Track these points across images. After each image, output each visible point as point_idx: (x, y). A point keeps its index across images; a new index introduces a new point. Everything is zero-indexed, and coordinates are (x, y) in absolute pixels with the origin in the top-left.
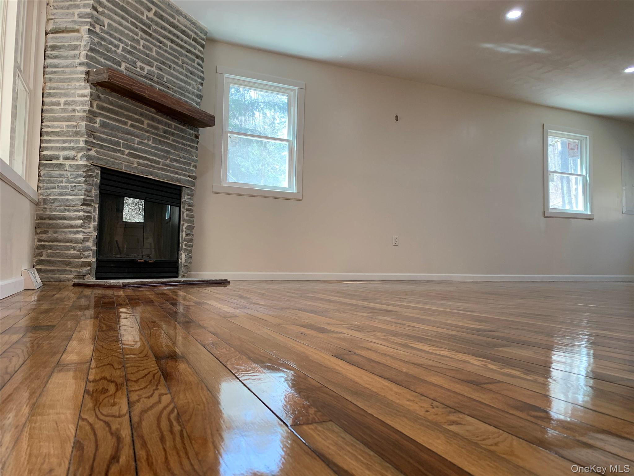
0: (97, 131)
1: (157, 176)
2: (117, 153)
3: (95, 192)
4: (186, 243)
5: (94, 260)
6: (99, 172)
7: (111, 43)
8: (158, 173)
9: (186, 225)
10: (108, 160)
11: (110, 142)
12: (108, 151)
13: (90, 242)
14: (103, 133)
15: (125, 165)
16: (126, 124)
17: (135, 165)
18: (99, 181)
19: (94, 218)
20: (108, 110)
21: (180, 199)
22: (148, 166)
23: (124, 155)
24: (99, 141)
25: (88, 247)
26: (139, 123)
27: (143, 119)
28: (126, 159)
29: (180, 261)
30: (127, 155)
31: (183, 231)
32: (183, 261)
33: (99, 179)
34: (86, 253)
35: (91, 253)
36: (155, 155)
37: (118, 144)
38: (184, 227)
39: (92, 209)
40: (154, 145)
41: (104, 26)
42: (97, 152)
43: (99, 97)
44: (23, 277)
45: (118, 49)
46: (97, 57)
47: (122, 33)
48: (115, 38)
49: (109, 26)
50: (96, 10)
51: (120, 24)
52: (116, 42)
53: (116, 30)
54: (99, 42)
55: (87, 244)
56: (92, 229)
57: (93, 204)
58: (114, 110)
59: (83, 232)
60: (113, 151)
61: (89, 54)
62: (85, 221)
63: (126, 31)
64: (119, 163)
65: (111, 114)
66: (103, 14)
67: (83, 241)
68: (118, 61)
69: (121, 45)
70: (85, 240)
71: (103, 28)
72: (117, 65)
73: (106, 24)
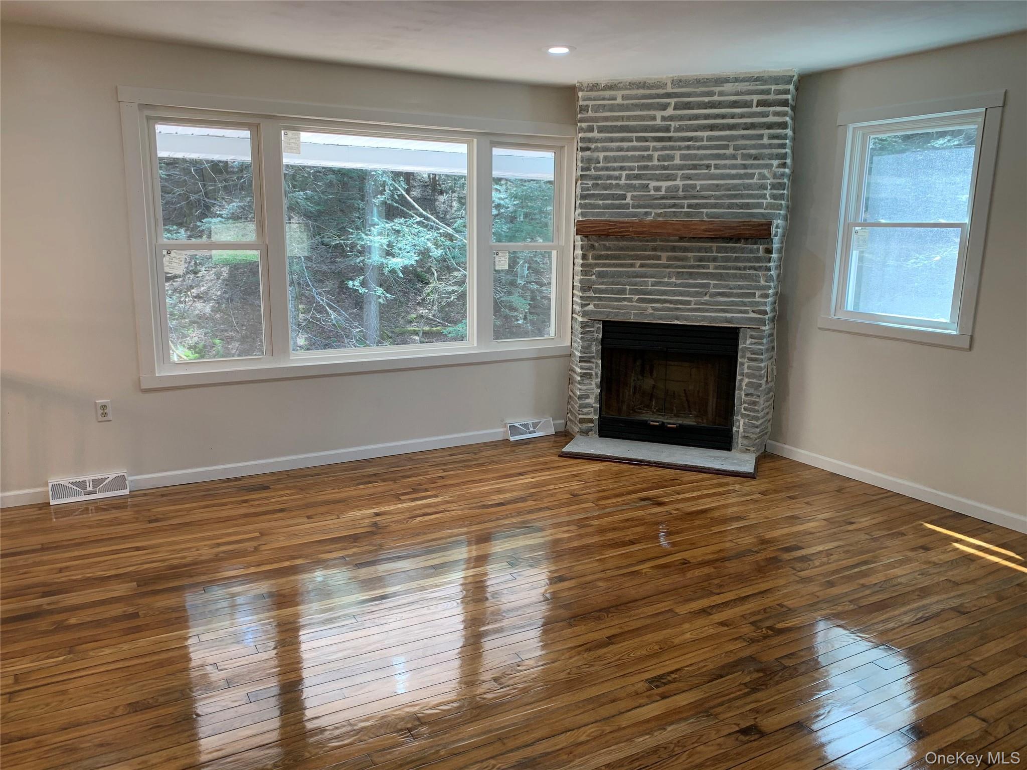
0: (594, 283)
1: (686, 320)
2: (621, 302)
3: (596, 348)
4: (747, 405)
5: (597, 417)
6: (601, 326)
7: (610, 177)
8: (688, 315)
9: (746, 380)
10: (610, 312)
11: (612, 291)
12: (609, 301)
13: (592, 399)
14: (602, 284)
15: (635, 314)
16: (632, 265)
17: (650, 311)
18: (600, 336)
19: (596, 374)
20: (607, 257)
21: (737, 345)
22: (671, 309)
23: (632, 302)
24: (597, 294)
25: (589, 404)
26: (653, 260)
27: (659, 254)
28: (635, 306)
29: (735, 429)
30: (636, 302)
31: (740, 389)
32: (741, 430)
33: (601, 333)
34: (585, 410)
35: (592, 410)
36: (681, 294)
37: (623, 291)
38: (744, 384)
39: (593, 365)
40: (679, 281)
41: (599, 163)
42: (595, 305)
43: (592, 247)
44: (505, 429)
45: (620, 180)
46: (592, 202)
47: (624, 159)
48: (614, 169)
49: (606, 159)
50: (588, 149)
51: (620, 149)
52: (617, 173)
53: (615, 159)
54: (594, 183)
55: (587, 401)
56: (594, 386)
57: (593, 360)
58: (615, 254)
59: (580, 389)
60: (616, 301)
61: (582, 202)
62: (583, 378)
63: (630, 153)
64: (625, 313)
65: (611, 260)
66: (597, 149)
67: (580, 398)
68: (620, 194)
69: (624, 173)
70: (584, 396)
71: (598, 165)
72: (618, 200)
73: (601, 159)
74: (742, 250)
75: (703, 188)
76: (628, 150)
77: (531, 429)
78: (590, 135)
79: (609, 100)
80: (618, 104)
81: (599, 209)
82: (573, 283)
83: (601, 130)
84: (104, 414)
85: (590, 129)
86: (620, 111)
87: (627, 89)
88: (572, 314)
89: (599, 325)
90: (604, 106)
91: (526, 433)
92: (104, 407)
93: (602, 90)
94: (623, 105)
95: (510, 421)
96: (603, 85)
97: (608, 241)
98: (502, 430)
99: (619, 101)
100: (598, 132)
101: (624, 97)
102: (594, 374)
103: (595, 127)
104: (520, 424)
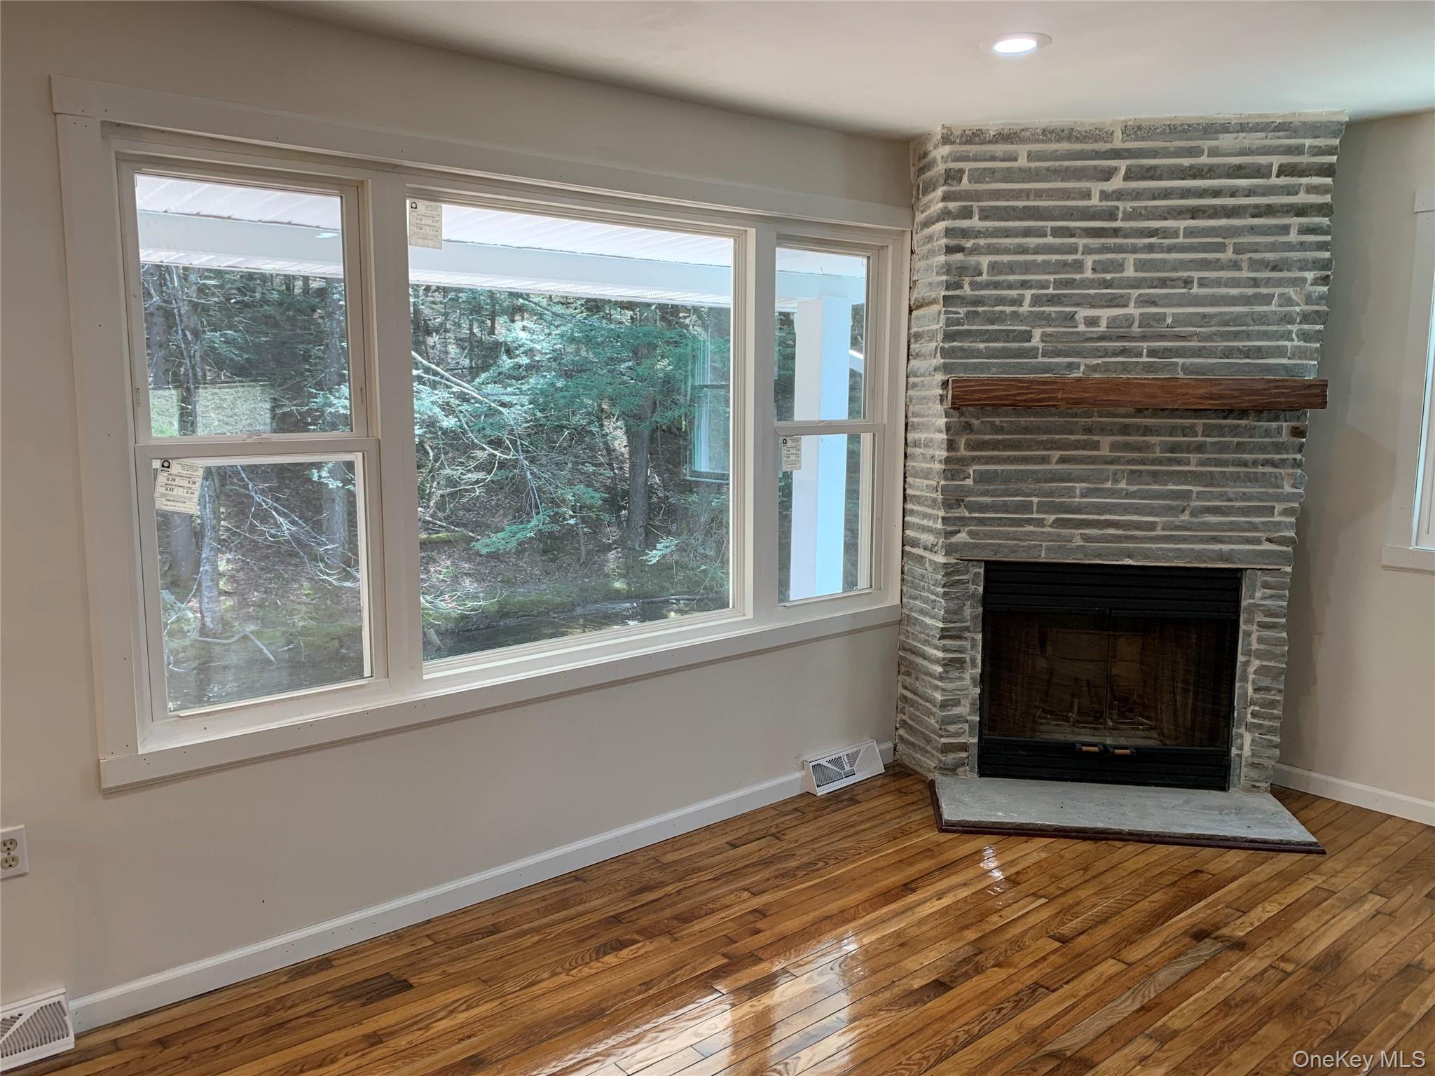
0: (970, 492)
1: (1146, 557)
2: (1023, 526)
3: (971, 612)
4: (1257, 708)
5: (976, 740)
6: (982, 571)
7: (1001, 301)
8: (1150, 549)
9: (1256, 663)
10: (1000, 545)
11: (1005, 508)
12: (999, 526)
13: (965, 706)
14: (986, 493)
15: (1048, 549)
16: (1044, 460)
17: (1078, 542)
18: (981, 589)
19: (973, 660)
20: (995, 445)
21: (1237, 602)
22: (1118, 539)
23: (1044, 526)
24: (975, 512)
25: (960, 716)
26: (1084, 449)
27: (1095, 438)
28: (1049, 534)
29: (1234, 751)
30: (1051, 526)
31: (1245, 679)
32: (1247, 751)
33: (982, 584)
34: (952, 728)
35: (966, 726)
36: (1138, 510)
37: (1027, 507)
38: (1251, 669)
39: (968, 644)
40: (1135, 488)
41: (980, 274)
42: (970, 533)
43: (968, 427)
44: (804, 773)
45: (1021, 305)
46: (966, 345)
47: (1027, 267)
48: (1010, 286)
49: (993, 268)
50: (960, 249)
51: (1023, 250)
52: (1014, 293)
53: (1011, 268)
54: (969, 312)
55: (956, 711)
56: (968, 681)
57: (967, 634)
58: (1010, 440)
59: (943, 690)
60: (1012, 526)
61: (946, 346)
62: (948, 668)
63: (1040, 258)
64: (1030, 547)
65: (1003, 450)
66: (976, 250)
67: (944, 705)
68: (1020, 331)
69: (1028, 294)
70: (950, 703)
71: (979, 279)
72: (1018, 341)
73: (985, 267)
74: (1250, 431)
75: (1178, 320)
76: (1037, 251)
77: (847, 768)
78: (964, 224)
79: (1002, 160)
80: (1020, 169)
81: (978, 358)
82: (905, 490)
83: (986, 215)
84: (10, 862)
85: (966, 213)
86: (1023, 181)
87: (1037, 141)
88: (903, 545)
89: (977, 570)
90: (993, 171)
91: (840, 776)
92: (9, 844)
93: (990, 142)
94: (1030, 169)
95: (811, 756)
96: (992, 133)
97: (998, 416)
98: (798, 775)
99: (1022, 162)
100: (980, 219)
101: (1031, 157)
102: (968, 659)
103: (975, 210)
104: (828, 759)
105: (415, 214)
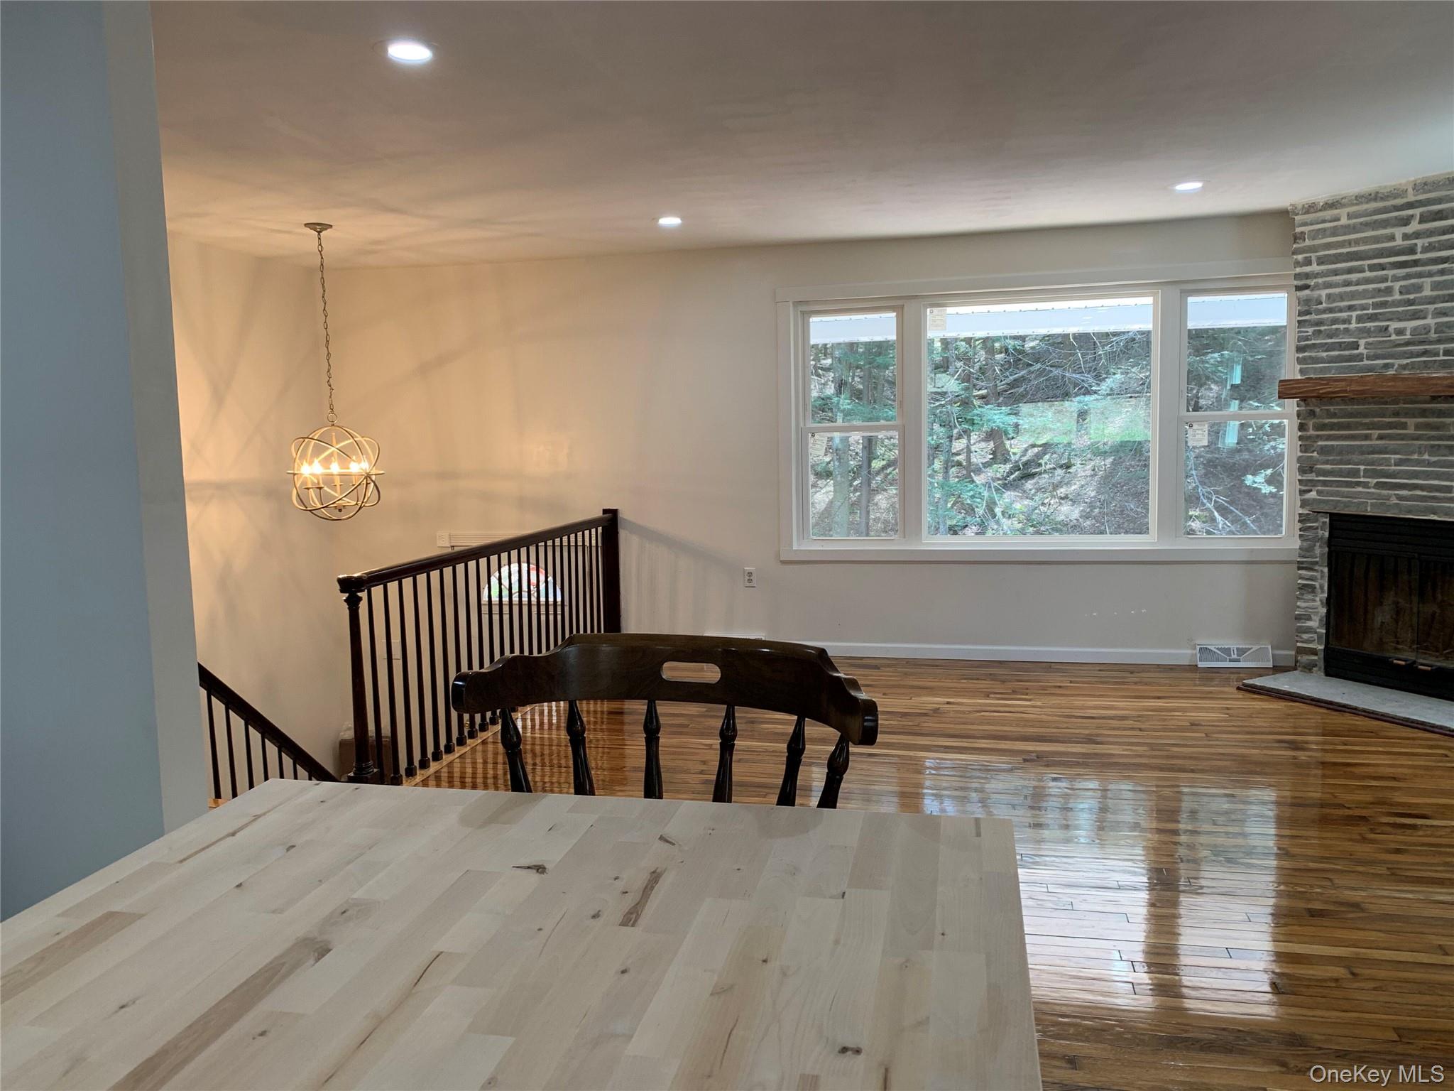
0: (1318, 462)
2: (1354, 487)
3: (1320, 551)
5: (1322, 647)
6: (1327, 520)
7: (1335, 321)
10: (1339, 501)
11: (1340, 473)
12: (1337, 487)
13: (1315, 621)
14: (1327, 462)
15: (1372, 505)
16: (1367, 437)
17: (1394, 501)
18: (1327, 534)
19: (1322, 587)
20: (1332, 427)
22: (1423, 499)
23: (1368, 488)
24: (1321, 476)
25: (1310, 628)
26: (1396, 429)
27: (1403, 420)
28: (1372, 493)
30: (1374, 488)
33: (1328, 530)
34: (1305, 636)
35: (1315, 636)
36: (1438, 476)
37: (1355, 473)
39: (1317, 575)
40: (1435, 459)
41: (1321, 303)
42: (1319, 493)
43: (1312, 414)
44: (1194, 652)
45: (1350, 323)
46: (1313, 354)
47: (1353, 295)
48: (1341, 310)
49: (1329, 298)
50: (1307, 287)
51: (1348, 283)
52: (1344, 315)
53: (1342, 297)
54: (1315, 331)
55: (1309, 624)
56: (1319, 603)
57: (1317, 568)
58: (1342, 423)
59: (1298, 607)
60: (1346, 487)
61: (1301, 355)
62: (1303, 591)
63: (1361, 288)
64: (1360, 503)
65: (1338, 430)
66: (1317, 287)
67: (1297, 618)
68: (1349, 342)
69: (1354, 314)
70: (1303, 617)
71: (1320, 307)
72: (1348, 350)
73: (1324, 298)
76: (1358, 283)
77: (1235, 656)
78: (1307, 269)
79: (1330, 222)
80: (1342, 226)
81: (1322, 363)
83: (1321, 261)
84: (750, 581)
85: (1308, 262)
86: (1345, 234)
87: (1353, 205)
89: (1325, 520)
90: (1324, 230)
91: (1225, 660)
92: (750, 574)
93: (1320, 210)
94: (1349, 225)
95: (1203, 642)
96: (1321, 204)
97: (1333, 405)
98: (1189, 652)
99: (1344, 221)
100: (1317, 265)
101: (1349, 216)
102: (1318, 586)
103: (1314, 259)
104: (1217, 647)
105: (932, 315)
